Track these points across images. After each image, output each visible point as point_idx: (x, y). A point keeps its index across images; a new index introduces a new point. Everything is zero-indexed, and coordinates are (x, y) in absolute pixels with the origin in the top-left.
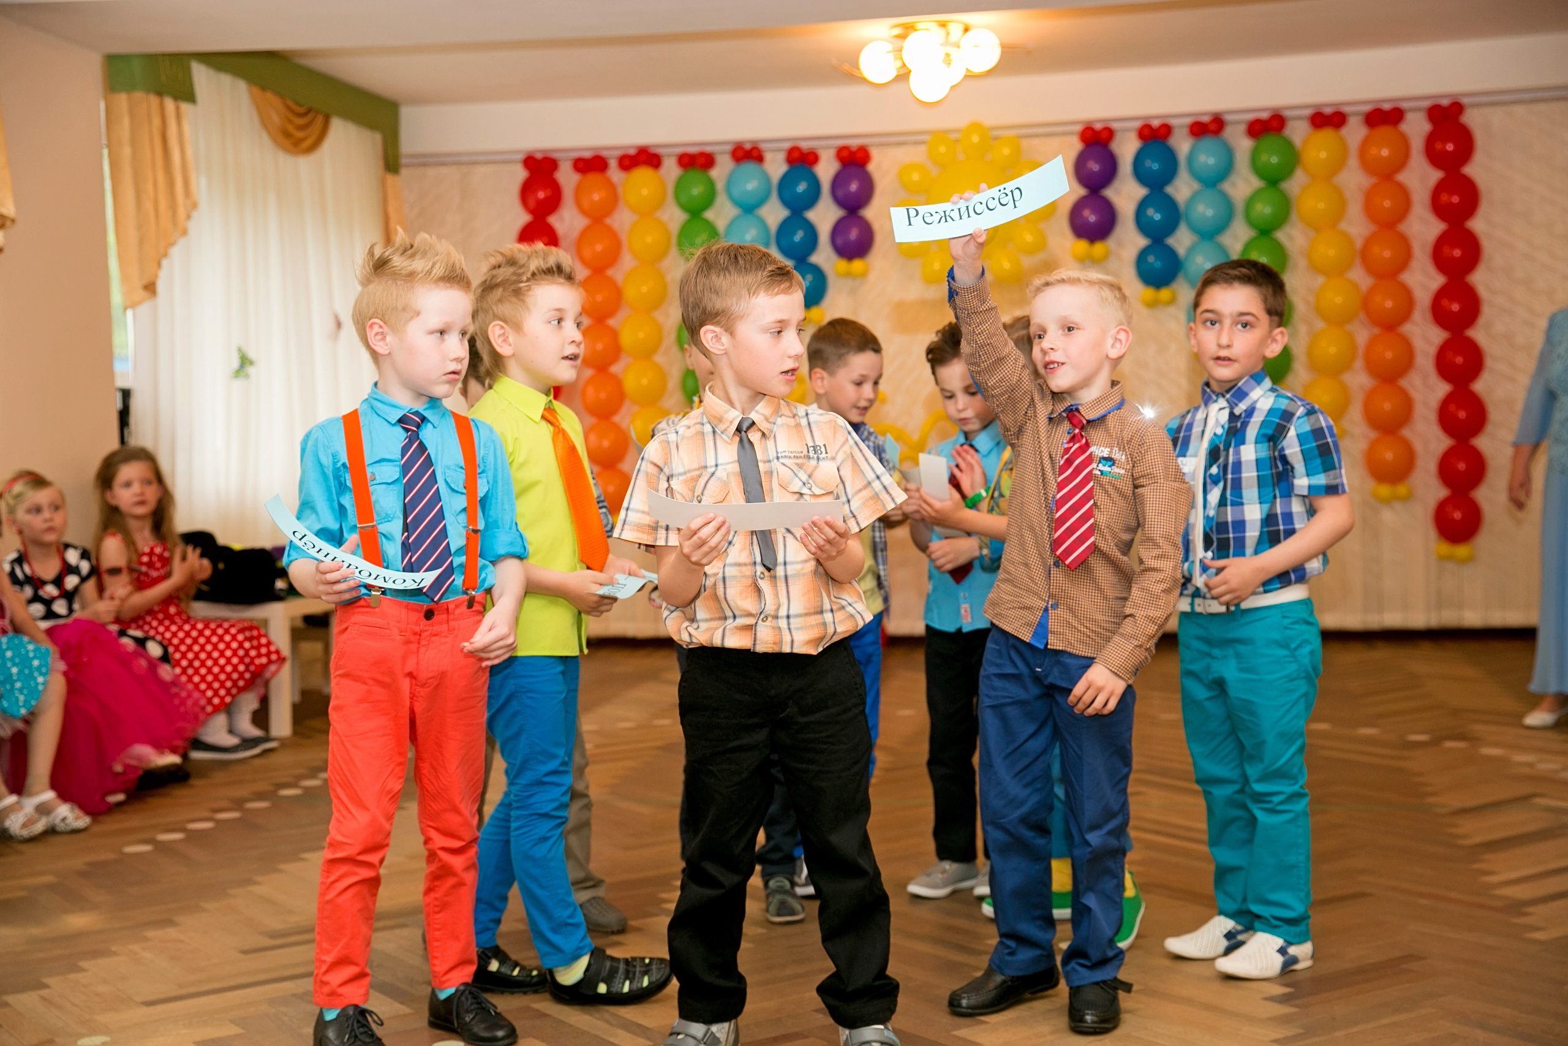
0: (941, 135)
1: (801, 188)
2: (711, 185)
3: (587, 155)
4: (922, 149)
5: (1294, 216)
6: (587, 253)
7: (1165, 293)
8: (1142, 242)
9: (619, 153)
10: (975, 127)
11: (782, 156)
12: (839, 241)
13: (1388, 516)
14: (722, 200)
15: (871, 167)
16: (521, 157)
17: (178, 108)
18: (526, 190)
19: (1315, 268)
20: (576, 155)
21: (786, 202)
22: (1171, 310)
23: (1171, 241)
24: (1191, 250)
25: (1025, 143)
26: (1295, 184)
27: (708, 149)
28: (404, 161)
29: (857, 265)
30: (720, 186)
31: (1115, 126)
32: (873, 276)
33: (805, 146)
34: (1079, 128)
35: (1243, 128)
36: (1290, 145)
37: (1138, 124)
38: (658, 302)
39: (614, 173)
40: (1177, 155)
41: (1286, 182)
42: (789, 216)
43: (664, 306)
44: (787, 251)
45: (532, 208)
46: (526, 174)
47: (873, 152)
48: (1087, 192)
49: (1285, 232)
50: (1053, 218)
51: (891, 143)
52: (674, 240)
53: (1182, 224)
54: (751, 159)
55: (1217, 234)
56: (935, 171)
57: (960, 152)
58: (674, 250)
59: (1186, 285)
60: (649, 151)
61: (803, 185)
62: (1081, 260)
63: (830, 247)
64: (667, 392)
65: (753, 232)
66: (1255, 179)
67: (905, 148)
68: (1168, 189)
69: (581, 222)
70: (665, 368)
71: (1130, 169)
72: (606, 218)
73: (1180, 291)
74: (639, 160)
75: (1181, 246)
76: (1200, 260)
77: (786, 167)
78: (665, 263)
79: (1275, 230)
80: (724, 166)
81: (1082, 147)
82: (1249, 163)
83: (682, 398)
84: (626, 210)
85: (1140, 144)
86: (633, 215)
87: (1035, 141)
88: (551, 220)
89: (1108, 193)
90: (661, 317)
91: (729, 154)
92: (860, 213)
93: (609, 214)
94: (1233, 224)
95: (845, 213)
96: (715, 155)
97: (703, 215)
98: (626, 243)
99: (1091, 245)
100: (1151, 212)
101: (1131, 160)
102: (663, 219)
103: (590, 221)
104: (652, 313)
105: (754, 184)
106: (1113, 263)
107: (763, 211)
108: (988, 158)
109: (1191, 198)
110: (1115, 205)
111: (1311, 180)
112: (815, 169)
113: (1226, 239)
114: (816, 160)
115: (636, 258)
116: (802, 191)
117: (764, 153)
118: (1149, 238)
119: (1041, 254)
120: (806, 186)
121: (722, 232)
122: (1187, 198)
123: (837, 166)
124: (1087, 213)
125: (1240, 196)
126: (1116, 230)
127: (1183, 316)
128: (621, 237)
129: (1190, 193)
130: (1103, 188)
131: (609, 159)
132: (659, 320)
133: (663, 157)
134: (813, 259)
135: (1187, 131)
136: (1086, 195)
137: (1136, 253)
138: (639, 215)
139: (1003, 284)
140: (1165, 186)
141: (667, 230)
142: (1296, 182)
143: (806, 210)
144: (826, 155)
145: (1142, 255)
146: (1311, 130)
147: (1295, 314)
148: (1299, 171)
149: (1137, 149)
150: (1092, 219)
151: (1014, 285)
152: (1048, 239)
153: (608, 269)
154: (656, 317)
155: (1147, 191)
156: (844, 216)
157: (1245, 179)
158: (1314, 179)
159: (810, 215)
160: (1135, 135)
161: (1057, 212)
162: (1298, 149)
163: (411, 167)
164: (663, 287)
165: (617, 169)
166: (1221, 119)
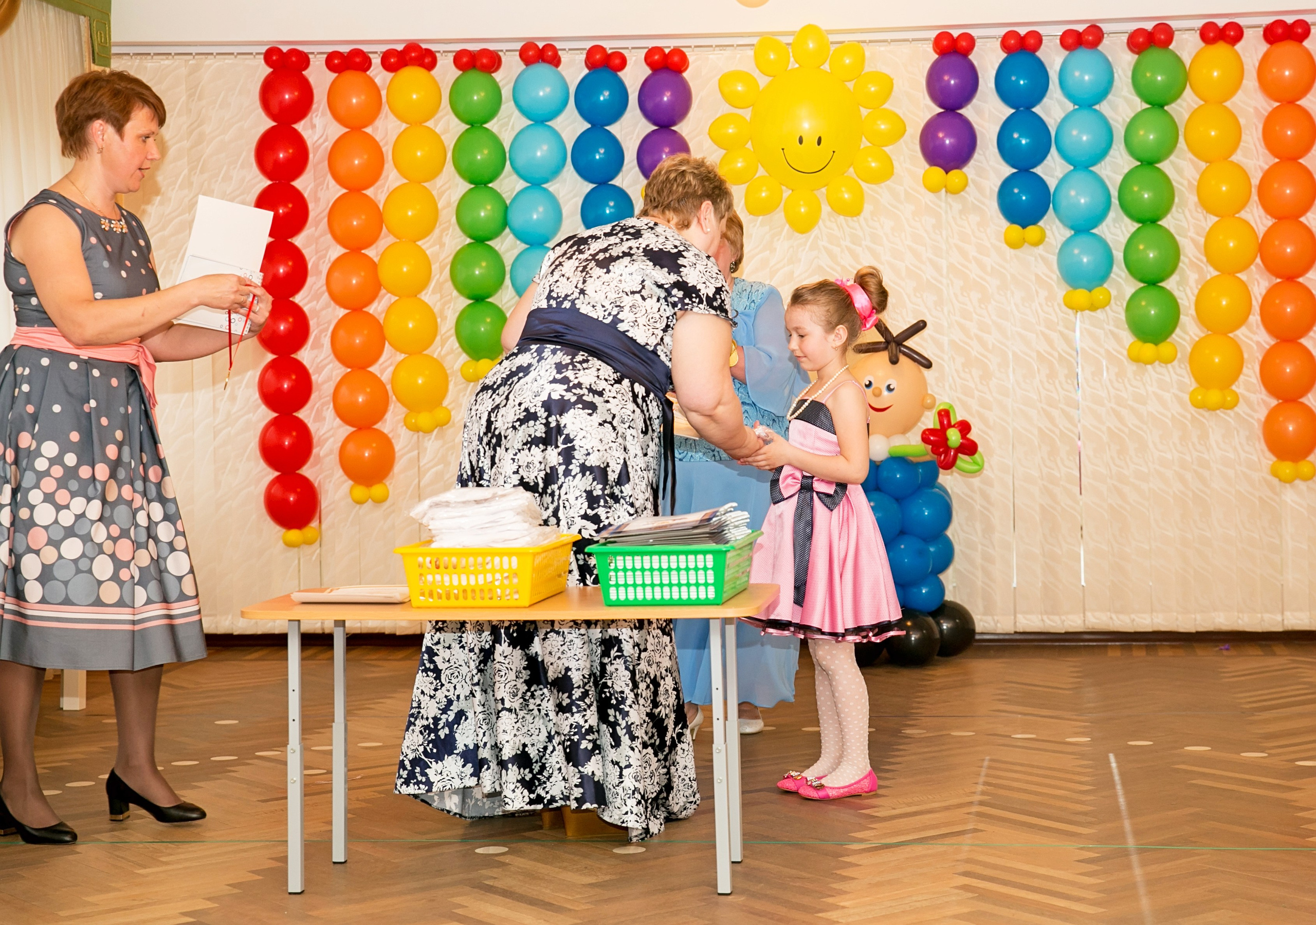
0: (767, 39)
1: (604, 96)
2: (497, 90)
3: (345, 49)
4: (750, 52)
5: (1181, 142)
6: (342, 169)
7: (1032, 231)
8: (1008, 171)
9: (384, 48)
10: (810, 30)
11: (583, 56)
12: (647, 161)
13: (1290, 496)
14: (508, 107)
15: (686, 75)
16: (264, 49)
18: (268, 91)
19: (1206, 205)
20: (330, 49)
21: (584, 113)
22: (1040, 250)
23: (1038, 170)
24: (1062, 181)
25: (868, 51)
26: (1182, 108)
27: (492, 47)
30: (506, 92)
31: (974, 32)
33: (609, 46)
34: (933, 34)
35: (1125, 38)
36: (1179, 60)
37: (1003, 31)
39: (377, 73)
40: (1048, 69)
41: (1173, 105)
42: (588, 129)
43: (437, 231)
44: (584, 172)
45: (275, 109)
46: (269, 70)
47: (691, 56)
48: (941, 110)
49: (1172, 163)
50: (902, 140)
51: (711, 46)
52: (449, 155)
53: (1053, 150)
54: (544, 61)
55: (1094, 164)
56: (763, 81)
57: (792, 59)
58: (449, 167)
59: (1057, 221)
60: (421, 47)
61: (607, 93)
62: (934, 190)
63: (637, 169)
64: (438, 338)
65: (545, 147)
66: (1137, 100)
67: (728, 52)
68: (1037, 110)
69: (337, 130)
70: (436, 310)
71: (992, 85)
72: (365, 126)
73: (1051, 229)
74: (407, 58)
75: (1052, 176)
76: (1073, 193)
77: (586, 71)
78: (440, 181)
79: (1159, 161)
80: (511, 66)
81: (936, 56)
82: (1130, 81)
83: (457, 345)
84: (391, 117)
85: (1004, 55)
86: (399, 122)
87: (882, 49)
88: (300, 127)
89: (967, 112)
90: (431, 247)
91: (518, 53)
92: (673, 128)
93: (371, 119)
94: (1112, 152)
95: (656, 128)
96: (500, 53)
97: (486, 126)
98: (390, 157)
99: (947, 173)
100: (1016, 136)
101: (994, 73)
102: (437, 130)
103: (347, 130)
104: (419, 243)
105: (548, 90)
106: (971, 193)
107: (557, 124)
108: (826, 66)
109: (1064, 120)
110: (975, 126)
111: (1202, 103)
112: (621, 74)
113: (1104, 169)
114: (623, 63)
115: (402, 174)
116: (605, 100)
117: (560, 53)
118: (1013, 166)
119: (888, 182)
120: (609, 95)
121: (507, 149)
122: (1059, 120)
123: (648, 71)
124: (941, 135)
125: (1120, 120)
126: (976, 156)
127: (1054, 259)
128: (384, 149)
129: (1062, 115)
130: (961, 107)
131: (371, 56)
132: (428, 252)
133: (438, 55)
134: (617, 182)
135: (1058, 41)
136: (939, 114)
137: (999, 183)
138: (407, 123)
139: (842, 217)
140: (1034, 106)
141: (442, 142)
142: (1184, 104)
143: (609, 124)
144: (634, 58)
145: (1006, 186)
146: (1202, 44)
147: (1182, 257)
148: (1188, 92)
149: (1000, 61)
150: (947, 142)
151: (855, 219)
152: (895, 164)
153: (366, 188)
154: (424, 247)
155: (1013, 111)
156: (654, 131)
157: (1127, 100)
158: (1205, 101)
159: (614, 129)
160: (998, 44)
161: (907, 133)
162: (1188, 66)
163: (125, 57)
164: (436, 212)
165: (381, 68)
166: (1099, 29)
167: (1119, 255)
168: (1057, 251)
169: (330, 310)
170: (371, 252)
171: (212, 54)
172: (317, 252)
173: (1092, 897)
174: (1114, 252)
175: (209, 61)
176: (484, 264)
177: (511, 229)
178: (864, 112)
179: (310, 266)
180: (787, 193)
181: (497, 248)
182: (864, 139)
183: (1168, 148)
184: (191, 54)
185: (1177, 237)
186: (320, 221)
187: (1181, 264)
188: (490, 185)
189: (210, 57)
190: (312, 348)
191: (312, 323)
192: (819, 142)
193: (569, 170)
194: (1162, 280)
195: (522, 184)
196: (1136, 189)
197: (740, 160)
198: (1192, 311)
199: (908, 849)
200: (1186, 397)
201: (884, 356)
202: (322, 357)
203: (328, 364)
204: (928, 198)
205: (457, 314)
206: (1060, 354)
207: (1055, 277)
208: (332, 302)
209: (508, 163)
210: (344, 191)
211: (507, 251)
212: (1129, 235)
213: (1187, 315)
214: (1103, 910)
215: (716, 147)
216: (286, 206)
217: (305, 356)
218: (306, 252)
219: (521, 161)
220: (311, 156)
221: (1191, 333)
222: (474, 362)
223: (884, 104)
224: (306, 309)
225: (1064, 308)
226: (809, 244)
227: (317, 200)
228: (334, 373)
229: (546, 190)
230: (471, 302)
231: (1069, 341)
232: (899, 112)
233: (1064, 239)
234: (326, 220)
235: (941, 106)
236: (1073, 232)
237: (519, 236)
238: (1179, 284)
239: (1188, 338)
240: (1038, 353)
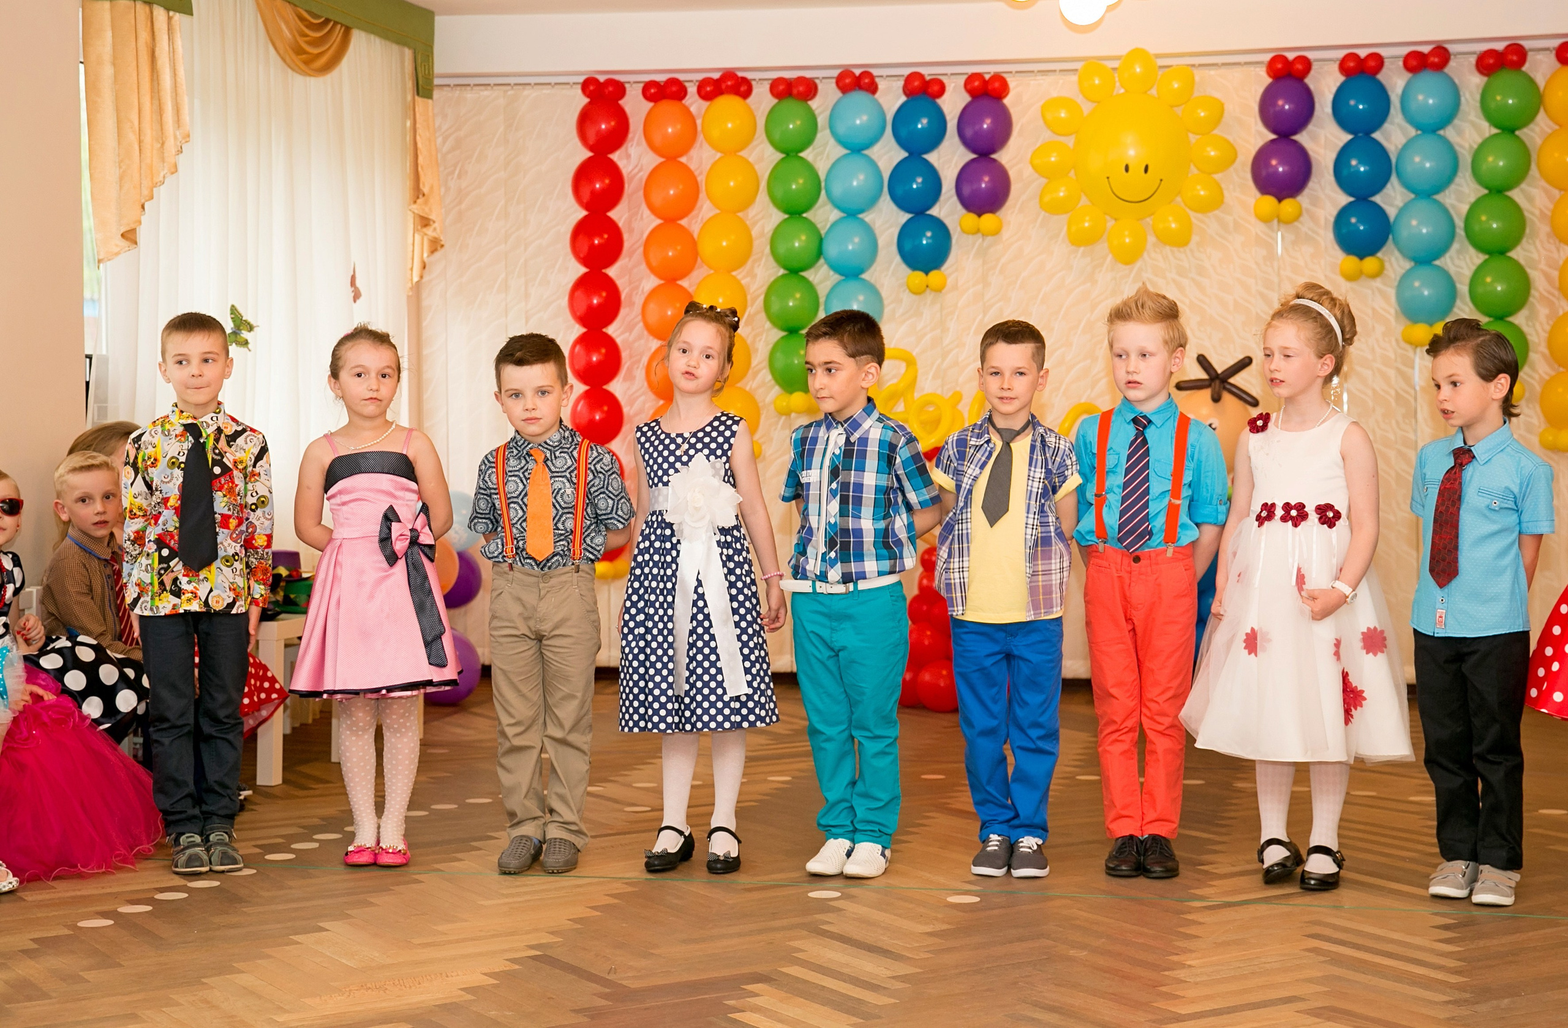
0: (1094, 62)
1: (922, 124)
2: (813, 118)
3: (661, 78)
4: (1074, 78)
5: (1534, 170)
6: (657, 199)
7: (1370, 263)
8: (1344, 199)
9: (701, 76)
10: (1138, 54)
11: (901, 83)
12: (967, 190)
14: (824, 136)
15: (1007, 101)
16: (581, 79)
17: (170, 18)
18: (585, 119)
19: (1559, 235)
20: (647, 78)
21: (902, 141)
22: (1377, 283)
23: (1377, 199)
24: (1401, 211)
25: (1198, 74)
26: (1535, 133)
27: (808, 74)
28: (437, 81)
29: (988, 219)
30: (822, 120)
31: (1310, 55)
32: (1006, 234)
33: (928, 72)
34: (1267, 57)
35: (1473, 60)
36: (1532, 82)
37: (1341, 54)
38: (742, 257)
39: (693, 102)
40: (1390, 93)
41: (1525, 130)
42: (905, 159)
43: (749, 263)
44: (901, 203)
45: (591, 142)
46: (586, 100)
47: (1012, 82)
48: (1273, 136)
49: (1523, 191)
50: (1231, 169)
51: (1033, 72)
52: (763, 184)
53: (1394, 178)
54: (861, 88)
55: (1437, 192)
56: (1086, 107)
57: (1118, 84)
58: (763, 197)
59: (1397, 253)
60: (736, 75)
61: (925, 121)
62: (1266, 220)
63: (955, 198)
64: (750, 372)
65: (862, 177)
66: (1485, 124)
67: (1050, 78)
68: (1376, 135)
69: (651, 160)
70: (749, 341)
71: (1329, 109)
72: (681, 155)
73: (1390, 261)
74: (723, 86)
75: (1392, 205)
76: (1414, 223)
77: (903, 99)
78: (752, 212)
79: (1510, 188)
80: (827, 96)
81: (1269, 80)
82: (1478, 105)
83: (770, 377)
84: (706, 146)
85: (1341, 79)
86: (714, 152)
87: (1212, 72)
88: (615, 156)
89: (1302, 138)
90: (744, 277)
91: (834, 81)
92: (994, 156)
93: (685, 151)
94: (1457, 180)
95: (974, 156)
96: (817, 81)
97: (802, 155)
98: (704, 188)
99: (1280, 200)
100: (1354, 162)
101: (1329, 97)
102: (751, 159)
103: (662, 160)
104: (734, 273)
105: (865, 118)
106: (1305, 225)
107: (875, 152)
108: (1154, 92)
109: (1405, 147)
110: (1311, 153)
111: (1557, 127)
112: (939, 101)
113: (1448, 198)
114: (942, 90)
115: (716, 205)
116: (922, 128)
117: (877, 80)
118: (1351, 194)
119: (1217, 212)
120: (928, 122)
121: (822, 177)
122: (1400, 147)
123: (967, 98)
124: (1274, 162)
125: (1467, 146)
126: (1311, 184)
127: (1392, 293)
128: (699, 179)
129: (1404, 141)
130: (1295, 133)
131: (687, 84)
132: (743, 282)
133: (753, 83)
134: (934, 211)
135: (1401, 63)
136: (1273, 141)
137: (1335, 212)
138: (721, 152)
139: (1168, 248)
140: (1373, 131)
141: (755, 172)
142: (1537, 129)
143: (927, 151)
144: (953, 85)
145: (1343, 215)
146: (1558, 65)
147: (1533, 292)
148: (1541, 117)
149: (1338, 84)
150: (1281, 169)
151: (1182, 249)
152: (1226, 193)
153: (681, 218)
154: (739, 277)
155: (1350, 137)
156: (973, 160)
157: (1473, 124)
158: (1560, 126)
159: (932, 157)
160: (1335, 67)
161: (1238, 160)
162: (1542, 88)
163: (446, 89)
164: (750, 241)
165: (697, 96)
166: (1445, 50)
167: (1463, 288)
168: (1396, 284)
169: (642, 342)
170: (684, 283)
171: (529, 84)
172: (630, 283)
173: (1452, 965)
174: (1458, 286)
175: (527, 92)
176: (798, 296)
177: (825, 259)
178: (1193, 138)
179: (623, 296)
180: (1111, 223)
181: (811, 279)
182: (1192, 167)
183: (1519, 174)
184: (509, 85)
185: (1529, 270)
186: (635, 250)
187: (1531, 299)
188: (804, 215)
189: (528, 87)
190: (625, 380)
191: (624, 355)
192: (1146, 170)
193: (886, 201)
194: (1511, 314)
195: (835, 215)
196: (1484, 218)
197: (1063, 189)
198: (1543, 348)
199: (1252, 908)
200: (1535, 440)
201: (1206, 394)
202: (634, 388)
203: (640, 396)
204: (1259, 228)
205: (771, 346)
206: (1397, 392)
207: (1393, 311)
208: (646, 333)
209: (823, 192)
210: (659, 221)
211: (821, 282)
212: (1474, 268)
213: (1536, 352)
214: (1465, 979)
215: (1036, 175)
216: (601, 236)
217: (616, 387)
218: (620, 283)
219: (837, 190)
220: (626, 186)
221: (1541, 372)
222: (788, 395)
223: (1214, 129)
224: (619, 341)
225: (1403, 344)
226: (1132, 275)
227: (631, 231)
228: (647, 406)
229: (862, 220)
230: (784, 334)
231: (1408, 380)
232: (1231, 139)
233: (1404, 271)
234: (641, 249)
235: (1274, 131)
236: (1413, 264)
237: (835, 268)
238: (1528, 318)
239: (1537, 376)
240: (1374, 390)
